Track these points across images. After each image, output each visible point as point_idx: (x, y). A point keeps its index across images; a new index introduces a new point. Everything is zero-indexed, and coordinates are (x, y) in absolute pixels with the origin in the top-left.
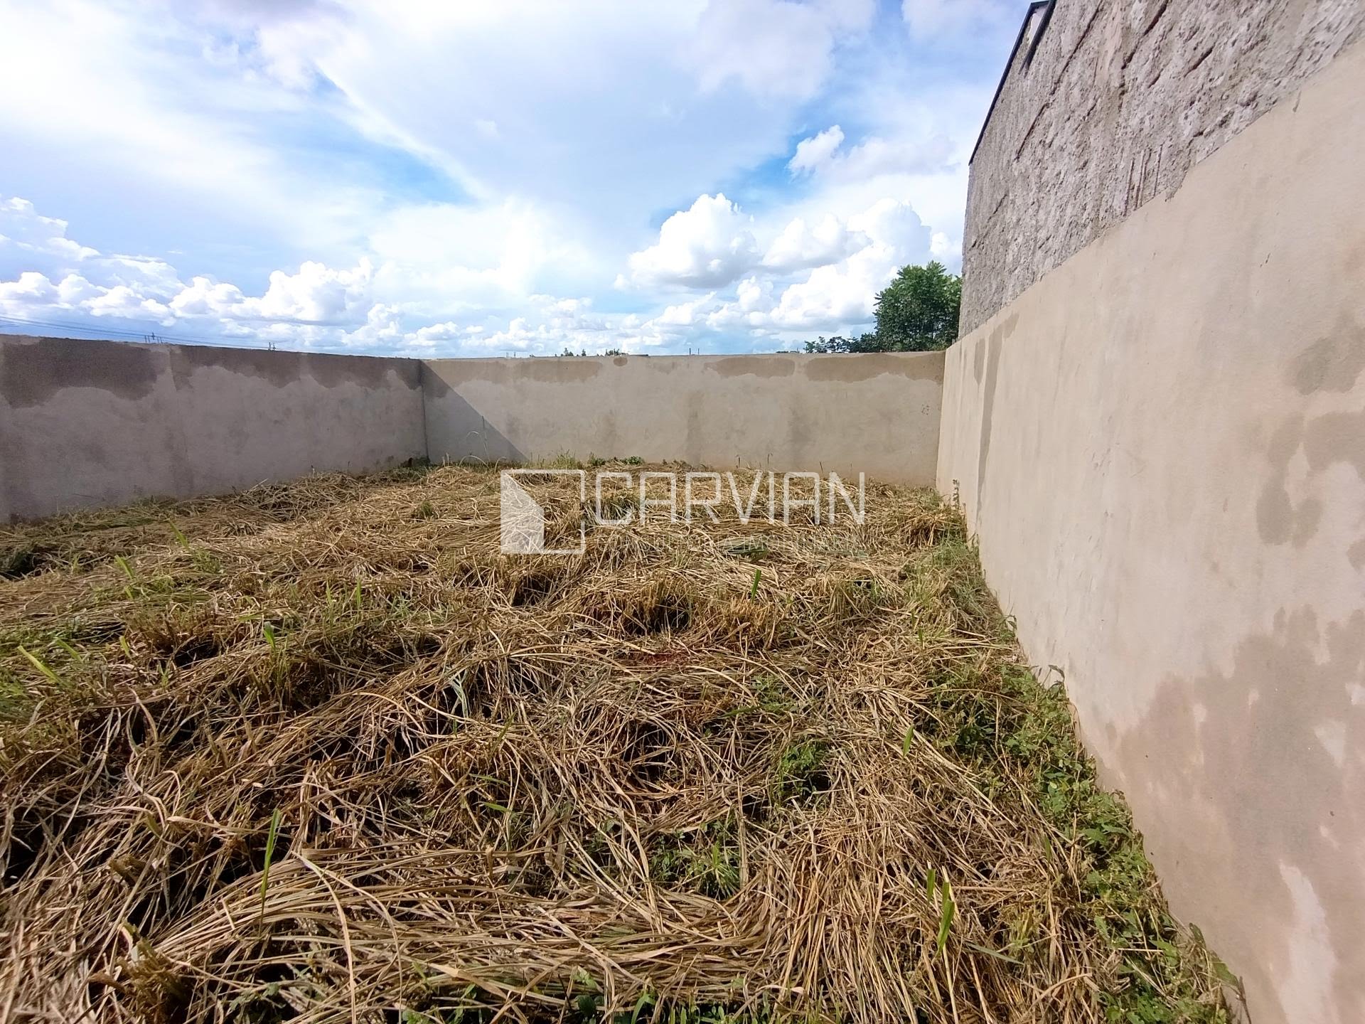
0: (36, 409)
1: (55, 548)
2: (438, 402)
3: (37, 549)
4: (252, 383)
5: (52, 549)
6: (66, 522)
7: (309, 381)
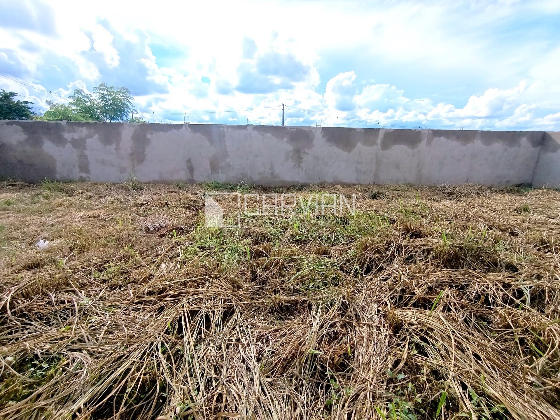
0: (387, 151)
1: (382, 193)
2: (550, 155)
3: (378, 193)
4: (453, 144)
5: (381, 194)
6: (385, 187)
7: (478, 144)
